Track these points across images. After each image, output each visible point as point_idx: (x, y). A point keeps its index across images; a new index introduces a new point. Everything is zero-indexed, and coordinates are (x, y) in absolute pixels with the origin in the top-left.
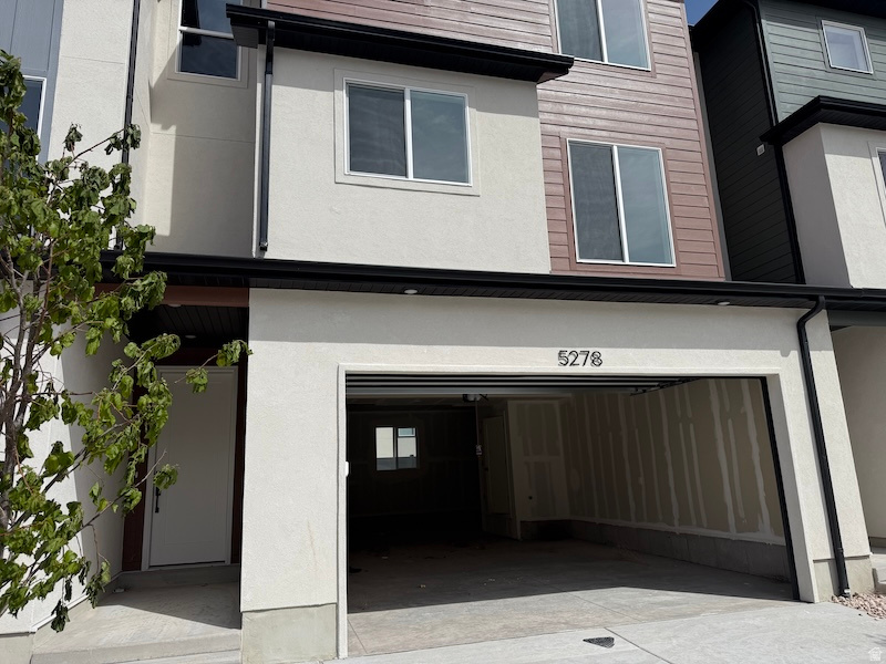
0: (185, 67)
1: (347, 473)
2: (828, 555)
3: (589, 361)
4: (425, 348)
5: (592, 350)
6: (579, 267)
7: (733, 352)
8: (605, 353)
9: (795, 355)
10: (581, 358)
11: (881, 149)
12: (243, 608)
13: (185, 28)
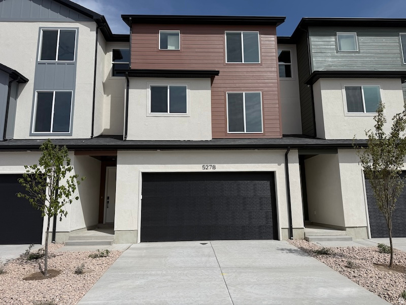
0: (113, 75)
1: (141, 198)
2: (287, 226)
3: (212, 168)
4: (163, 165)
5: (213, 165)
6: (228, 135)
7: (260, 164)
8: (217, 165)
9: (283, 165)
10: (209, 167)
11: (346, 85)
12: (115, 230)
13: (113, 62)
